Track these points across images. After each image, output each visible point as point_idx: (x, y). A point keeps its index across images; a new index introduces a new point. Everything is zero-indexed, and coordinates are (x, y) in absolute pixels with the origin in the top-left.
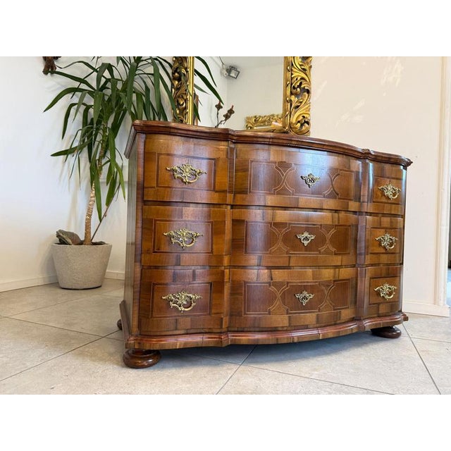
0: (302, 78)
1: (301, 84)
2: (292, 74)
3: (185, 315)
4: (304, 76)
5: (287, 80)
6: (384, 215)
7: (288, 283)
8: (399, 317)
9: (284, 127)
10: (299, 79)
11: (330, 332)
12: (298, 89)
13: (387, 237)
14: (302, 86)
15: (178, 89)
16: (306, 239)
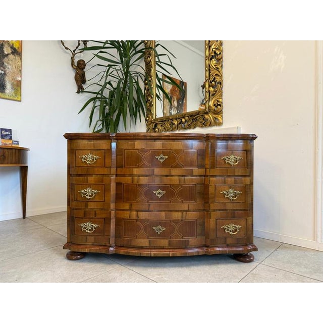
0: (217, 75)
1: (215, 78)
2: (210, 72)
3: (90, 235)
4: (217, 73)
5: (206, 77)
6: (229, 176)
7: (148, 220)
8: (250, 248)
9: (205, 109)
10: (214, 75)
11: (179, 253)
12: (213, 83)
13: (231, 191)
14: (215, 80)
15: (148, 91)
16: (160, 193)
